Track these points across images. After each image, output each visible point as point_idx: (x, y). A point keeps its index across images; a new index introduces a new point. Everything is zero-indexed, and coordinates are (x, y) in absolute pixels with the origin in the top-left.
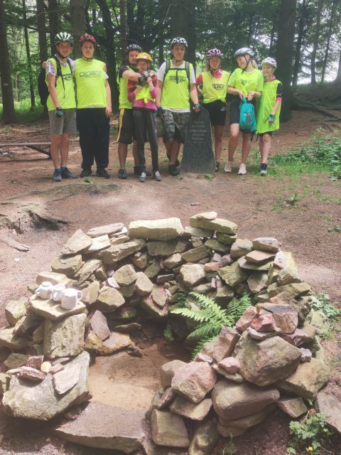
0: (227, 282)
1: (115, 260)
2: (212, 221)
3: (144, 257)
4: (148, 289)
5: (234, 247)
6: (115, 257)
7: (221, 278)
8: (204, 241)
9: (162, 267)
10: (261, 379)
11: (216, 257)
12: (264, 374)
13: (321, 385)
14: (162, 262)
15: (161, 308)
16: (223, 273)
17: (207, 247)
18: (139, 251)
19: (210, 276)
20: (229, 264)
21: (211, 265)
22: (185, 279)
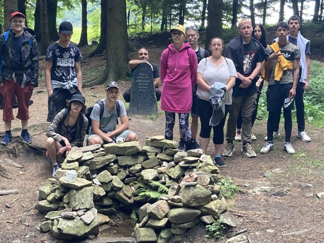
0: (172, 177)
1: (98, 167)
2: (162, 141)
3: (116, 166)
4: (120, 186)
5: (176, 156)
6: (97, 165)
7: (168, 176)
8: (156, 155)
9: (128, 174)
10: (191, 202)
11: (165, 163)
12: (193, 199)
13: (222, 211)
14: (127, 169)
15: (130, 198)
16: (169, 172)
17: (158, 159)
18: (113, 162)
19: (161, 175)
20: (173, 167)
21: (161, 169)
22: (145, 178)
